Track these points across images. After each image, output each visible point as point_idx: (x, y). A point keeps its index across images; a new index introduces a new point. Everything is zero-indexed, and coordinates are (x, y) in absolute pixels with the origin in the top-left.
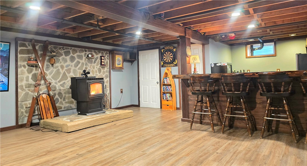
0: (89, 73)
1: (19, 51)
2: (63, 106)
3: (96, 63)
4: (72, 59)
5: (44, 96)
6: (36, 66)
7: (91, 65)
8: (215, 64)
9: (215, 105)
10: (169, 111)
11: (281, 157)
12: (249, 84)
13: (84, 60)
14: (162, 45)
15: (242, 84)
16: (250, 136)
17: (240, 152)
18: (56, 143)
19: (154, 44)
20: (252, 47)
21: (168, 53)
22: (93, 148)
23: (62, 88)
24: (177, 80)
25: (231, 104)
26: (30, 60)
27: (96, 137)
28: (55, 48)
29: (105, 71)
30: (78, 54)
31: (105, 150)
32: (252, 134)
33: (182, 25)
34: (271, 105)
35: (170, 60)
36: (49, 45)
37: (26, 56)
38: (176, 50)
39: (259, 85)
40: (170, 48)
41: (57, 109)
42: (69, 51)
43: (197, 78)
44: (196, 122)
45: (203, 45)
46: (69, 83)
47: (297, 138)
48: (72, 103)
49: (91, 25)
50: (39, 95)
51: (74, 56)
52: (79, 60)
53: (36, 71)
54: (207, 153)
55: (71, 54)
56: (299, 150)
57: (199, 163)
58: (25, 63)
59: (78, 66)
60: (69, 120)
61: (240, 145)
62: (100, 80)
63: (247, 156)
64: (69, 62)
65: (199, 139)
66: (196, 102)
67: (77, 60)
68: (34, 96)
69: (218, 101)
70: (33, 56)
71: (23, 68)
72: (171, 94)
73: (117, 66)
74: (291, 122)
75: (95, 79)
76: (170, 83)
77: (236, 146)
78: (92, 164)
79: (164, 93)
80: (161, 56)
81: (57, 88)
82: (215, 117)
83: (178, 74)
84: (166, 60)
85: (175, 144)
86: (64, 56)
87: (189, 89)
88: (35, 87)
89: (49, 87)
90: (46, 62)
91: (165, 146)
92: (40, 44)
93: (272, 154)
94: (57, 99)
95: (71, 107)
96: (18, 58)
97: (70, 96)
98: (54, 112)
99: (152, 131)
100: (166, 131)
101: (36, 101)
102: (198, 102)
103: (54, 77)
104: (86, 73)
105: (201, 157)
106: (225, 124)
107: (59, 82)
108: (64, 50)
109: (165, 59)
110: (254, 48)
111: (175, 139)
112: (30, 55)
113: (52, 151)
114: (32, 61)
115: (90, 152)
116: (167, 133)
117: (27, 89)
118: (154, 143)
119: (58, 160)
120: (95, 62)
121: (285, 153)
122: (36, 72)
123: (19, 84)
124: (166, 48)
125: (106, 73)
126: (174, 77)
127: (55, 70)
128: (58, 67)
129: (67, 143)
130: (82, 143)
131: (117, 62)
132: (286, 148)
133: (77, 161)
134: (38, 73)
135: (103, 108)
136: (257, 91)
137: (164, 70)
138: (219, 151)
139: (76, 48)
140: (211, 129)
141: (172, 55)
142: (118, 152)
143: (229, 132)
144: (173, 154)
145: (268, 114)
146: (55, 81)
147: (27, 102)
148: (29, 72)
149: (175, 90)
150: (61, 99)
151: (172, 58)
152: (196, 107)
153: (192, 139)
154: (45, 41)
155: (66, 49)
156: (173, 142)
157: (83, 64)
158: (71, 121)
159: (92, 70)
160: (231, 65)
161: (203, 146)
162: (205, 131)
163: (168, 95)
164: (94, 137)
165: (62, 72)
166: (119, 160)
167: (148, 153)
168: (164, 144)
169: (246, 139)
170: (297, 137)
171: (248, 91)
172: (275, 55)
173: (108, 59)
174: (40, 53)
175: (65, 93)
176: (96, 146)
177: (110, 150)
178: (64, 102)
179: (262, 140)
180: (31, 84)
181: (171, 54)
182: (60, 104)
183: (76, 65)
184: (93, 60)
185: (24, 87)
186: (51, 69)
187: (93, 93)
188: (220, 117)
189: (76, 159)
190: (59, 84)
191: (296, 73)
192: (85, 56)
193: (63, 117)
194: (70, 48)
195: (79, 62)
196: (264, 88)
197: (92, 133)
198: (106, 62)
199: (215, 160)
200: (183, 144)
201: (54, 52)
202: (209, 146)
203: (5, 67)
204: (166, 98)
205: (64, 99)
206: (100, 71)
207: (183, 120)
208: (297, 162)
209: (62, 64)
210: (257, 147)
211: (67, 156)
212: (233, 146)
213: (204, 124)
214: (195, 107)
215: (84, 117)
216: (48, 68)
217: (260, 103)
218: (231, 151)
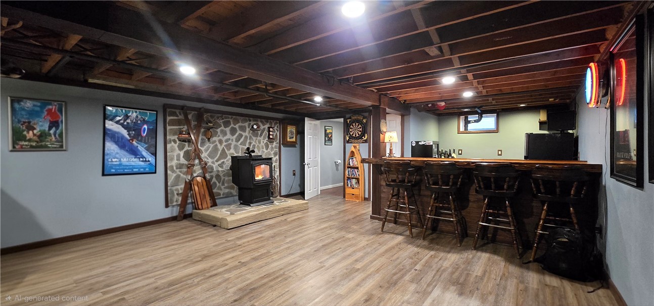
0: (253, 151)
1: (167, 121)
2: (222, 193)
3: (262, 137)
4: (233, 131)
5: (199, 179)
6: (189, 141)
7: (256, 139)
8: (417, 143)
9: (415, 200)
10: (354, 203)
11: (499, 280)
12: (461, 177)
13: (247, 133)
14: (349, 113)
15: (452, 177)
16: (459, 245)
17: (444, 270)
18: (213, 244)
19: (337, 112)
20: (466, 118)
21: (356, 124)
22: (259, 254)
23: (220, 169)
24: (366, 165)
25: (436, 201)
26: (181, 133)
27: (262, 237)
28: (212, 117)
29: (274, 146)
30: (240, 124)
31: (273, 257)
32: (461, 242)
33: (376, 91)
34: (489, 206)
35: (359, 134)
36: (205, 114)
37: (177, 129)
38: (366, 121)
39: (475, 178)
40: (359, 118)
41: (214, 197)
42: (229, 122)
43: (393, 165)
44: (390, 221)
45: (403, 116)
46: (229, 162)
47: (520, 252)
48: (232, 188)
49: (258, 89)
50: (193, 178)
51: (235, 127)
52: (241, 133)
53: (189, 147)
54: (403, 269)
55: (232, 125)
56: (521, 270)
57: (392, 284)
58: (176, 137)
59: (239, 140)
60: (229, 213)
61: (446, 259)
62: (268, 161)
63: (455, 276)
64: (229, 136)
65: (393, 248)
66: (391, 196)
67: (239, 132)
68: (187, 180)
69: (420, 195)
70: (185, 128)
71: (173, 143)
72: (358, 179)
73: (288, 140)
74: (514, 231)
75: (261, 159)
76: (357, 166)
77: (440, 259)
78: (258, 277)
79: (349, 178)
80: (347, 127)
81: (215, 170)
82: (414, 216)
83: (367, 157)
84: (353, 134)
85: (362, 254)
86: (222, 128)
87: (382, 178)
88: (188, 168)
89: (205, 168)
90: (201, 135)
91: (349, 255)
92: (193, 112)
93: (487, 274)
94: (215, 183)
95: (231, 193)
96: (168, 130)
97: (230, 179)
98: (210, 200)
99: (331, 233)
100: (350, 232)
101: (189, 185)
102: (393, 196)
103: (211, 155)
104: (249, 151)
105: (395, 274)
106: (426, 227)
107: (217, 161)
108: (223, 119)
109: (351, 132)
110: (469, 120)
111: (361, 245)
112: (181, 127)
113: (208, 256)
114: (184, 134)
115: (255, 259)
116: (351, 236)
117: (178, 170)
118: (335, 251)
119: (217, 269)
120: (261, 135)
121: (504, 274)
122: (189, 149)
123: (169, 165)
124: (353, 118)
125: (275, 150)
126: (363, 161)
127: (212, 146)
128: (215, 141)
129: (227, 244)
130: (246, 246)
131: (289, 135)
132: (505, 266)
133: (239, 272)
134: (191, 150)
135: (271, 195)
136: (472, 185)
137: (350, 147)
138: (418, 267)
139: (238, 117)
140: (408, 233)
141: (360, 128)
142: (290, 262)
143: (431, 238)
144: (359, 269)
145: (483, 218)
146: (212, 160)
147: (179, 187)
148: (181, 148)
149: (363, 175)
150: (219, 183)
151: (360, 131)
152: (390, 204)
153: (383, 246)
154: (200, 109)
155: (226, 118)
156: (359, 250)
157: (246, 137)
158: (232, 214)
159: (258, 146)
160: (438, 145)
161: (398, 258)
162: (400, 234)
163: (354, 181)
164: (260, 238)
165: (220, 148)
166: (290, 275)
167: (327, 264)
168: (348, 252)
169: (453, 250)
170: (520, 250)
171: (460, 185)
172: (496, 131)
173: (278, 131)
174: (193, 123)
175: (224, 175)
176: (263, 251)
177: (280, 259)
178: (223, 187)
179: (474, 252)
180: (183, 164)
181: (360, 126)
182: (218, 189)
183: (238, 140)
184: (259, 132)
185: (175, 168)
186: (207, 144)
187: (259, 178)
188: (421, 216)
189: (237, 269)
190: (217, 164)
191: (525, 165)
192: (249, 127)
193: (222, 208)
194: (230, 116)
195: (241, 136)
196: (481, 183)
197: (257, 232)
198: (275, 134)
199: (412, 281)
200: (371, 254)
201: (210, 122)
202: (405, 259)
203: (151, 143)
204: (351, 185)
205: (223, 184)
206: (267, 147)
207: (372, 218)
208: (519, 289)
209: (221, 137)
210: (468, 262)
211: (227, 265)
212: (436, 260)
213: (399, 224)
214: (388, 203)
215: (248, 208)
216: (203, 144)
217: (474, 202)
218: (434, 267)
